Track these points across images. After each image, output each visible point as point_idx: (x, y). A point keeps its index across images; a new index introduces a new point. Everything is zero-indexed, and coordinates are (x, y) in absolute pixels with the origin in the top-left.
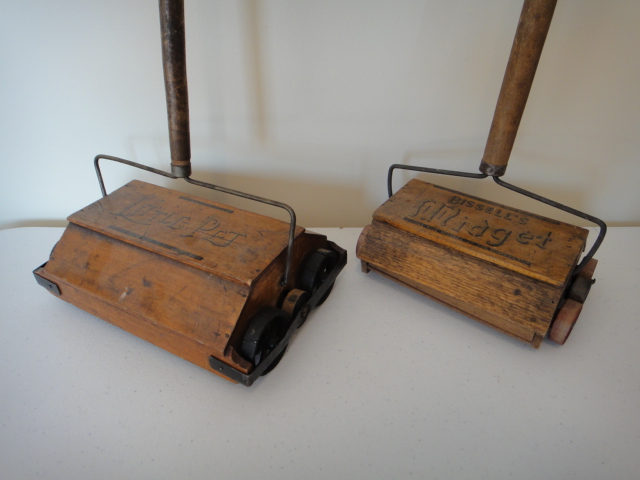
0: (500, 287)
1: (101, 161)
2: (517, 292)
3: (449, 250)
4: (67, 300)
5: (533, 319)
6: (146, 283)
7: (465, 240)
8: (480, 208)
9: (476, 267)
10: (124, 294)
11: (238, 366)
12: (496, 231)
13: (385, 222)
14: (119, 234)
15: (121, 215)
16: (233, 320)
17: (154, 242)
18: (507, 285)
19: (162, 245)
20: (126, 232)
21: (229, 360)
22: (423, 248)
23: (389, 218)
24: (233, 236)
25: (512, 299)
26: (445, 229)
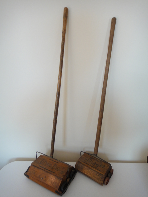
0: (96, 175)
1: (37, 153)
2: (99, 176)
3: (89, 168)
4: (30, 179)
5: (101, 181)
6: (45, 177)
7: (92, 166)
8: (95, 159)
9: (93, 171)
10: (41, 179)
11: (60, 192)
12: (97, 164)
13: (80, 162)
14: (41, 167)
15: (40, 163)
16: (60, 184)
17: (47, 169)
18: (98, 175)
19: (48, 170)
20: (42, 167)
21: (59, 191)
22: (85, 167)
23: (80, 161)
24: (59, 168)
25: (98, 177)
26: (89, 164)
